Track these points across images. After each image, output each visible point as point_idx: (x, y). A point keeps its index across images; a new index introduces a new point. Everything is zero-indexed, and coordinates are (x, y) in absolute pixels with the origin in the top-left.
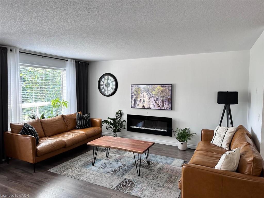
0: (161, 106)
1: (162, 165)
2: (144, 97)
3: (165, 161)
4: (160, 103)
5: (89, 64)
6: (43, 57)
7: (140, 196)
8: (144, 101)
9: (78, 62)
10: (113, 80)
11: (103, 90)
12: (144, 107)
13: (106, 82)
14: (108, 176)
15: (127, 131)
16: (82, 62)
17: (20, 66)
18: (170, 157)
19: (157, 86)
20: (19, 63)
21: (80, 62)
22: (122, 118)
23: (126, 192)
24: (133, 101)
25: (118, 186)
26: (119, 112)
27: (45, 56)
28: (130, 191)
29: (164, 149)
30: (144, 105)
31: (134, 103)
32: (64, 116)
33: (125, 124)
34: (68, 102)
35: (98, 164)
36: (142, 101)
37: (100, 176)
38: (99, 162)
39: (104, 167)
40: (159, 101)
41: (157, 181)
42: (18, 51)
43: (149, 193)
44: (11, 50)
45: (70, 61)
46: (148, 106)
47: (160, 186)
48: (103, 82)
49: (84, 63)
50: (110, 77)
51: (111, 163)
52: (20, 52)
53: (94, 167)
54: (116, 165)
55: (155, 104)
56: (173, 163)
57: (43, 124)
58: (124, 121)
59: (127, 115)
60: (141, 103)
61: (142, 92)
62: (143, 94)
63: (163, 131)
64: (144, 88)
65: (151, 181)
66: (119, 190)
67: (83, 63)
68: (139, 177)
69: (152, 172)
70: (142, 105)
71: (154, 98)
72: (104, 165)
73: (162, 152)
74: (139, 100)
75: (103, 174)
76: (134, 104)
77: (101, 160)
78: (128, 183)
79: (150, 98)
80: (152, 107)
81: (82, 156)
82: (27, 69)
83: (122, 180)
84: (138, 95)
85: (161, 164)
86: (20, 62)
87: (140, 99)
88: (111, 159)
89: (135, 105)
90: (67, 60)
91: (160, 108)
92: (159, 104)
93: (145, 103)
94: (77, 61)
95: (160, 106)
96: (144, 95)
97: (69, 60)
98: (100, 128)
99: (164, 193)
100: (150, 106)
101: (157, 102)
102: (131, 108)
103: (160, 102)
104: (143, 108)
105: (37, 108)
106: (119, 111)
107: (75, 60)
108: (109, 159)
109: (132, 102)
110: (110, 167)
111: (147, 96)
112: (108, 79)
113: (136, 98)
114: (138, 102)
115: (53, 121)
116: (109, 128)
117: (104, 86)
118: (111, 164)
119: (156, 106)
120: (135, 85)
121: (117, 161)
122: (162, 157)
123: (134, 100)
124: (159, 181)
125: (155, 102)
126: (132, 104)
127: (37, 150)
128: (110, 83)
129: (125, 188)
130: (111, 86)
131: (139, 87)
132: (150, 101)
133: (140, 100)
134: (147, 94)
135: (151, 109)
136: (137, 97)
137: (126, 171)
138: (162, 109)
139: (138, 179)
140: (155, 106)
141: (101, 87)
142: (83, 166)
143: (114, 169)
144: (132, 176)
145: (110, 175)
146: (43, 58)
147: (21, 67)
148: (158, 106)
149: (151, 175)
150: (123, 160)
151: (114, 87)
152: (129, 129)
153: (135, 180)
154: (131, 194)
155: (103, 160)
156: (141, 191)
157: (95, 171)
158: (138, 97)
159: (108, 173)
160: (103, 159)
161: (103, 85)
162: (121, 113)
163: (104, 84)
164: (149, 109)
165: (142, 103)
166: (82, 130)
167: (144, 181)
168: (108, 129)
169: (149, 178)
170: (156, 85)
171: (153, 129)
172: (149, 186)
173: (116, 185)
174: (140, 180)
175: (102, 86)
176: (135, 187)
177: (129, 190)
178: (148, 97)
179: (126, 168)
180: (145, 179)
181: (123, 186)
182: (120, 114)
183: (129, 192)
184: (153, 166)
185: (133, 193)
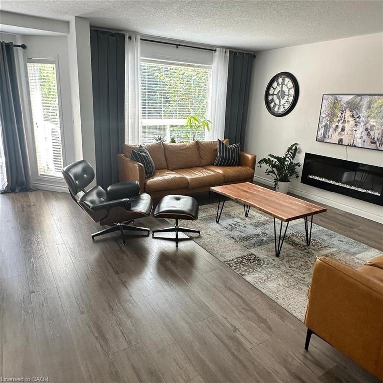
0: (378, 143)
1: (334, 253)
2: (344, 121)
3: (346, 247)
4: (376, 136)
5: (255, 57)
6: (177, 46)
7: (256, 285)
8: (343, 130)
9: (236, 53)
10: (291, 84)
11: (272, 105)
12: (340, 142)
13: (279, 89)
14: (229, 242)
15: (301, 182)
16: (243, 53)
17: (141, 63)
18: (362, 243)
19: (378, 99)
20: (140, 58)
21: (239, 53)
22: (296, 157)
23: (239, 273)
24: (322, 128)
25: (233, 260)
26: (294, 148)
27: (179, 45)
28: (246, 274)
29: (360, 228)
30: (342, 137)
31: (324, 131)
32: (200, 142)
33: (300, 170)
34: (211, 122)
35: (225, 222)
36: (340, 129)
37: (217, 239)
38: (228, 220)
39: (232, 228)
40: (376, 131)
41: (304, 274)
42: (139, 38)
43: (276, 286)
44: (130, 38)
45: (221, 52)
46: (350, 139)
47: (303, 282)
48: (275, 89)
49: (247, 54)
50: (287, 80)
51: (246, 225)
52: (141, 40)
53: (218, 224)
54: (251, 231)
55: (365, 137)
56: (360, 255)
57: (166, 151)
58: (298, 164)
59: (306, 153)
60: (337, 132)
61: (343, 111)
62: (344, 116)
63: (370, 193)
64: (348, 103)
65: (293, 271)
66: (230, 266)
67: (245, 55)
68: (276, 259)
69: (305, 258)
70: (338, 137)
71: (365, 124)
72: (233, 226)
73: (354, 232)
74: (334, 126)
75: (223, 237)
76: (324, 133)
77: (233, 218)
78: (252, 261)
79: (356, 125)
80: (359, 142)
81: (212, 206)
82: (160, 67)
83: (246, 254)
84: (333, 117)
85: (335, 249)
86: (141, 56)
87: (337, 124)
88: (249, 221)
89: (324, 136)
90: (216, 51)
91: (376, 147)
92: (374, 138)
93: (346, 133)
94: (233, 52)
95: (375, 143)
96: (346, 116)
97: (218, 49)
98: (251, 169)
99: (302, 295)
100: (354, 142)
101: (372, 133)
102: (316, 140)
103: (379, 134)
104: (339, 144)
105: (168, 127)
106: (293, 145)
107: (229, 50)
108: (247, 219)
109: (318, 130)
110: (241, 230)
111: (351, 119)
112: (283, 84)
113: (328, 123)
114: (331, 130)
115: (181, 148)
116: (270, 171)
117: (275, 97)
118: (245, 227)
119: (368, 141)
120: (330, 96)
121: (257, 225)
122: (347, 239)
123: (324, 126)
124: (307, 274)
125: (366, 132)
126: (319, 133)
127: (145, 183)
128: (286, 91)
129: (242, 266)
130: (286, 97)
131: (339, 99)
132: (355, 131)
133: (337, 126)
134: (352, 116)
135: (355, 146)
136: (330, 121)
137: (261, 243)
138: (380, 148)
139: (273, 260)
140: (364, 142)
141: (270, 98)
142: (205, 219)
143: (244, 236)
144: (266, 253)
145: (233, 241)
146: (177, 48)
147: (143, 64)
148: (372, 143)
149: (300, 261)
150: (268, 227)
151: (291, 99)
152: (306, 180)
153: (265, 260)
154: (244, 277)
155: (237, 219)
156: (264, 279)
157: (215, 230)
158: (333, 121)
159: (231, 238)
160: (238, 217)
161: (273, 95)
162: (296, 149)
163: (276, 93)
164: (350, 146)
165: (339, 133)
166: (220, 167)
167: (281, 266)
168: (268, 174)
169: (293, 265)
170: (376, 95)
171: (351, 186)
172: (282, 276)
173: (231, 258)
174: (275, 263)
175: (272, 97)
176: (259, 270)
177: (245, 271)
178: (354, 122)
179: (265, 239)
180: (286, 264)
181: (241, 263)
182: (294, 150)
183: (243, 273)
184: (314, 250)
185: (249, 278)
